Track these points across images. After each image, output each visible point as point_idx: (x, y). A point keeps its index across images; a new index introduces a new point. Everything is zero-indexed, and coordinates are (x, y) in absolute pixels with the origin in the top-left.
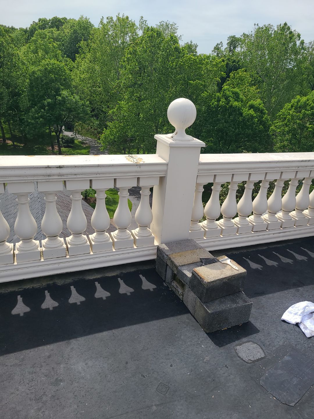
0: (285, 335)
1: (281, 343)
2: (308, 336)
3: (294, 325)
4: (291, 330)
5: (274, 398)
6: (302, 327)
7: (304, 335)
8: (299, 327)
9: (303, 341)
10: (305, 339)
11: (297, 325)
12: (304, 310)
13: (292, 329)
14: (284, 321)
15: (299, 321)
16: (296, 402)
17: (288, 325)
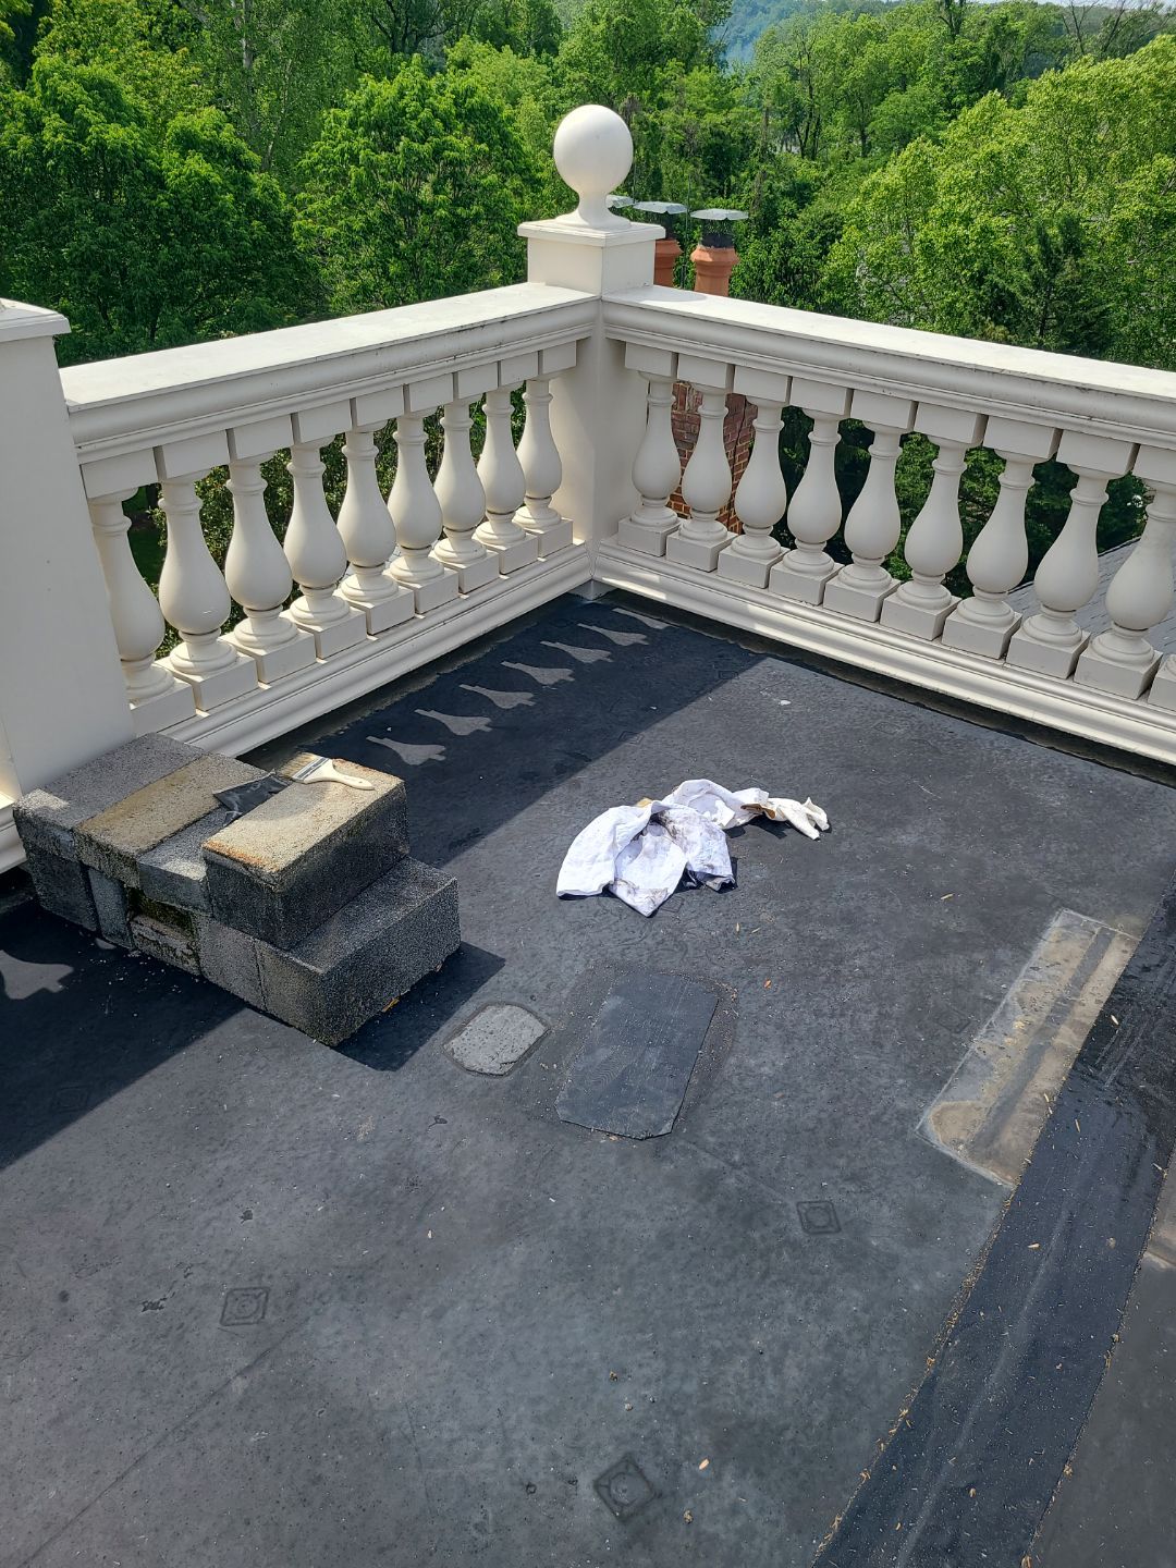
0: (581, 938)
1: (580, 969)
2: (646, 910)
3: (598, 895)
4: (595, 915)
5: (613, 1138)
6: (621, 892)
7: (634, 913)
8: (613, 896)
9: (637, 933)
10: (642, 924)
11: (608, 891)
12: (614, 839)
13: (598, 911)
14: (566, 897)
15: (608, 878)
16: (674, 1116)
17: (581, 902)
